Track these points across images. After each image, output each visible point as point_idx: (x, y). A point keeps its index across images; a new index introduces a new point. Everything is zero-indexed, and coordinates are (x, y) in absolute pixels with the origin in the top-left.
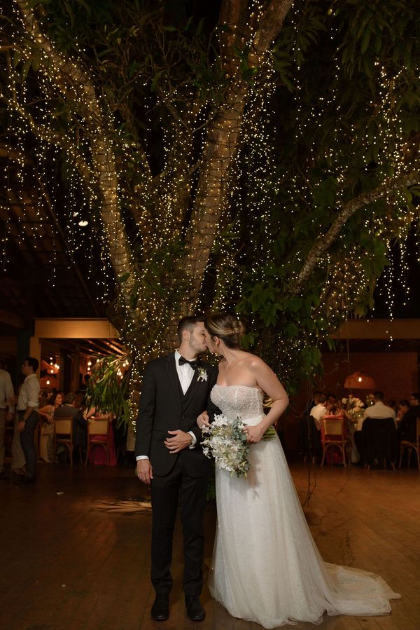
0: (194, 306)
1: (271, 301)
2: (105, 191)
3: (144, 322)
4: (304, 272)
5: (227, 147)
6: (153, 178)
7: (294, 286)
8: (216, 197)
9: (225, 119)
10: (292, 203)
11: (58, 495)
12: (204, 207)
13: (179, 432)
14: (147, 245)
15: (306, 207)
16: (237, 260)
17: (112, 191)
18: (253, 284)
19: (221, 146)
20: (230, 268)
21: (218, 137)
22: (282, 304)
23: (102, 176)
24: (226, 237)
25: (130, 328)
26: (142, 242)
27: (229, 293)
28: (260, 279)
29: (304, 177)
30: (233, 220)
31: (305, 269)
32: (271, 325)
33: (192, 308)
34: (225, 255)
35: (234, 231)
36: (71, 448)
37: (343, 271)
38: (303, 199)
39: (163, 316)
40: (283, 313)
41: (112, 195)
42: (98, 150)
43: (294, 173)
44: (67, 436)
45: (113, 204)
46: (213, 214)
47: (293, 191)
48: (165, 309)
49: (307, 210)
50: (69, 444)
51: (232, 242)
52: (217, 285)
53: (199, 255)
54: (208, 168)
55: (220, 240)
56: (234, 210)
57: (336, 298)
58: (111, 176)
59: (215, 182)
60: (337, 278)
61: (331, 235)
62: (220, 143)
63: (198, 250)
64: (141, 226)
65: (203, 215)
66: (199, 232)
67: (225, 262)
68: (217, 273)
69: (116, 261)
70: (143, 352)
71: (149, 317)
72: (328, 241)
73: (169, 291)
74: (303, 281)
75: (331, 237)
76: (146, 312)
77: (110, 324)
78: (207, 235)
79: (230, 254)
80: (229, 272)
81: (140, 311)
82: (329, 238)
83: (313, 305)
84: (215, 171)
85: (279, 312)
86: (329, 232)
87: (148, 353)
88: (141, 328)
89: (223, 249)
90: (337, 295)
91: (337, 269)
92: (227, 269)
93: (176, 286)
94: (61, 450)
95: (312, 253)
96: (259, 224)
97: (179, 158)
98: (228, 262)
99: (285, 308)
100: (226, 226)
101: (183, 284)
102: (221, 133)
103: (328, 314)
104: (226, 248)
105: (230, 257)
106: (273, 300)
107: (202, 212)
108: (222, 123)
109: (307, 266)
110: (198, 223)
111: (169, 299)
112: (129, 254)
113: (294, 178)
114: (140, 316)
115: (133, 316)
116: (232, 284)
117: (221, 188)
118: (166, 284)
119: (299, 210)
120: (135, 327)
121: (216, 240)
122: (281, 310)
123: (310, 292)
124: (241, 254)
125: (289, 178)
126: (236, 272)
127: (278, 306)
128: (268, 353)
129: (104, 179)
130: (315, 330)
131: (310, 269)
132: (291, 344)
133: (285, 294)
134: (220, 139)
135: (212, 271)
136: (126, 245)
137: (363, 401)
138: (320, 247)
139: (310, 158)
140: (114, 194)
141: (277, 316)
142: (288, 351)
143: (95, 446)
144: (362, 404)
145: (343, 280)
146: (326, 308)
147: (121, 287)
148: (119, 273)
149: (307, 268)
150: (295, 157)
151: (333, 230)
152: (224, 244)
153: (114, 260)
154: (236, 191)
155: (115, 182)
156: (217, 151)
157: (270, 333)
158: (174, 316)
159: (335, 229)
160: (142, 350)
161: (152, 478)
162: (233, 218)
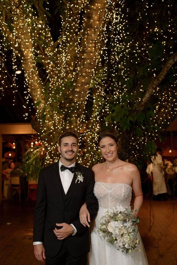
0: (80, 120)
1: (126, 116)
2: (24, 51)
3: (51, 129)
4: (146, 98)
5: (98, 21)
6: (54, 43)
7: (140, 106)
8: (92, 53)
9: (96, 3)
10: (136, 58)
11: (8, 225)
12: (84, 59)
13: (64, 224)
14: (53, 84)
15: (144, 60)
16: (105, 91)
17: (29, 51)
18: (115, 105)
19: (94, 21)
20: (101, 96)
21: (92, 15)
22: (133, 117)
23: (22, 42)
24: (99, 78)
25: (43, 133)
26: (50, 82)
27: (101, 111)
28: (119, 103)
29: (142, 43)
30: (102, 68)
31: (146, 96)
32: (127, 129)
33: (79, 121)
34: (98, 88)
35: (103, 74)
36: (20, 192)
37: (168, 97)
38: (142, 55)
39: (62, 126)
40: (134, 122)
41: (29, 53)
42: (19, 25)
43: (137, 40)
44: (17, 186)
45: (30, 59)
46: (90, 63)
47: (136, 51)
48: (63, 122)
49: (145, 62)
50: (18, 189)
51: (102, 81)
52: (94, 106)
53: (82, 89)
54: (86, 34)
55: (95, 80)
56: (103, 61)
57: (164, 112)
58: (28, 42)
59: (91, 43)
60: (164, 101)
61: (162, 75)
62: (94, 18)
63: (82, 86)
64: (50, 73)
65: (84, 64)
66: (82, 75)
67: (98, 92)
68: (94, 99)
69: (33, 93)
70: (51, 146)
71: (54, 125)
72: (160, 79)
73: (65, 111)
74: (145, 103)
75: (162, 76)
76: (52, 123)
77: (33, 130)
78: (86, 76)
79: (101, 88)
80: (101, 98)
81: (49, 122)
82: (161, 77)
83: (151, 117)
84: (91, 36)
85: (131, 122)
86: (161, 74)
87: (55, 147)
88: (50, 133)
89: (97, 85)
90: (165, 111)
91: (164, 95)
92: (99, 97)
93: (69, 109)
94: (14, 193)
95: (151, 86)
96: (118, 70)
97: (71, 33)
98: (100, 92)
99: (135, 120)
100: (99, 71)
101: (73, 107)
102: (94, 12)
103: (159, 122)
104: (99, 84)
105: (101, 90)
106: (128, 115)
107: (84, 62)
108: (94, 5)
109: (147, 94)
110: (81, 69)
111: (65, 116)
112: (41, 89)
113: (137, 44)
114: (49, 125)
115: (45, 126)
116: (103, 105)
117: (95, 47)
118: (62, 107)
119: (140, 62)
120: (46, 132)
121: (93, 79)
122: (133, 120)
123: (150, 109)
124: (108, 87)
125: (134, 44)
126: (105, 98)
127: (130, 118)
128: (125, 146)
129: (24, 44)
130: (152, 131)
131: (149, 96)
132: (138, 140)
133: (134, 111)
134: (94, 16)
135: (91, 98)
136: (40, 84)
137: (172, 163)
138: (155, 83)
139: (146, 33)
140: (30, 53)
141: (130, 124)
142: (136, 144)
143: (32, 190)
144: (172, 165)
145: (168, 102)
146: (158, 118)
147: (37, 109)
148: (35, 100)
149: (147, 95)
150: (137, 32)
151: (163, 72)
152: (98, 82)
153: (32, 92)
154: (104, 50)
155: (31, 46)
156: (92, 24)
157: (126, 134)
158: (68, 126)
159: (164, 72)
160: (51, 145)
161: (45, 258)
162: (103, 66)
